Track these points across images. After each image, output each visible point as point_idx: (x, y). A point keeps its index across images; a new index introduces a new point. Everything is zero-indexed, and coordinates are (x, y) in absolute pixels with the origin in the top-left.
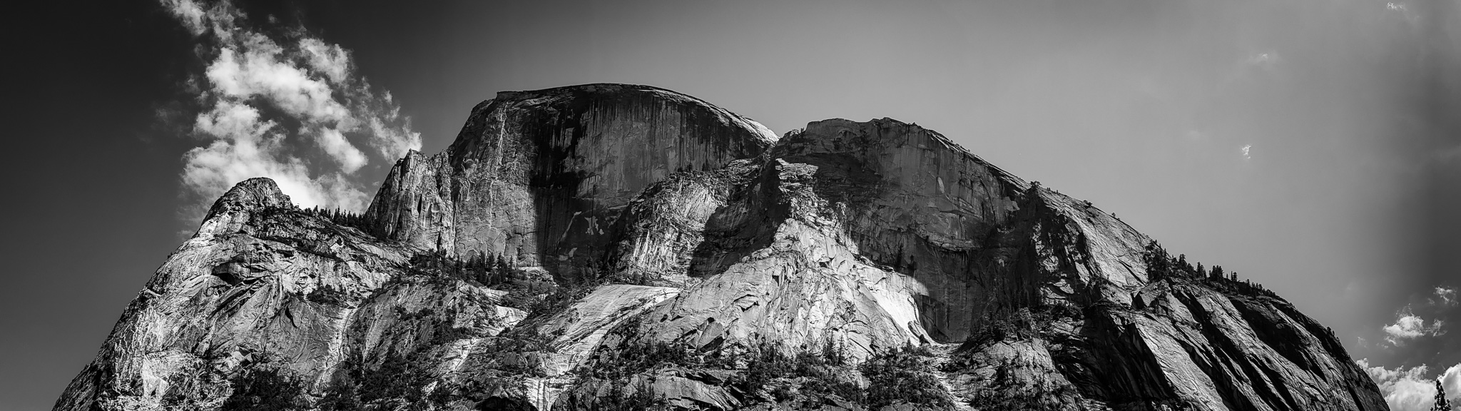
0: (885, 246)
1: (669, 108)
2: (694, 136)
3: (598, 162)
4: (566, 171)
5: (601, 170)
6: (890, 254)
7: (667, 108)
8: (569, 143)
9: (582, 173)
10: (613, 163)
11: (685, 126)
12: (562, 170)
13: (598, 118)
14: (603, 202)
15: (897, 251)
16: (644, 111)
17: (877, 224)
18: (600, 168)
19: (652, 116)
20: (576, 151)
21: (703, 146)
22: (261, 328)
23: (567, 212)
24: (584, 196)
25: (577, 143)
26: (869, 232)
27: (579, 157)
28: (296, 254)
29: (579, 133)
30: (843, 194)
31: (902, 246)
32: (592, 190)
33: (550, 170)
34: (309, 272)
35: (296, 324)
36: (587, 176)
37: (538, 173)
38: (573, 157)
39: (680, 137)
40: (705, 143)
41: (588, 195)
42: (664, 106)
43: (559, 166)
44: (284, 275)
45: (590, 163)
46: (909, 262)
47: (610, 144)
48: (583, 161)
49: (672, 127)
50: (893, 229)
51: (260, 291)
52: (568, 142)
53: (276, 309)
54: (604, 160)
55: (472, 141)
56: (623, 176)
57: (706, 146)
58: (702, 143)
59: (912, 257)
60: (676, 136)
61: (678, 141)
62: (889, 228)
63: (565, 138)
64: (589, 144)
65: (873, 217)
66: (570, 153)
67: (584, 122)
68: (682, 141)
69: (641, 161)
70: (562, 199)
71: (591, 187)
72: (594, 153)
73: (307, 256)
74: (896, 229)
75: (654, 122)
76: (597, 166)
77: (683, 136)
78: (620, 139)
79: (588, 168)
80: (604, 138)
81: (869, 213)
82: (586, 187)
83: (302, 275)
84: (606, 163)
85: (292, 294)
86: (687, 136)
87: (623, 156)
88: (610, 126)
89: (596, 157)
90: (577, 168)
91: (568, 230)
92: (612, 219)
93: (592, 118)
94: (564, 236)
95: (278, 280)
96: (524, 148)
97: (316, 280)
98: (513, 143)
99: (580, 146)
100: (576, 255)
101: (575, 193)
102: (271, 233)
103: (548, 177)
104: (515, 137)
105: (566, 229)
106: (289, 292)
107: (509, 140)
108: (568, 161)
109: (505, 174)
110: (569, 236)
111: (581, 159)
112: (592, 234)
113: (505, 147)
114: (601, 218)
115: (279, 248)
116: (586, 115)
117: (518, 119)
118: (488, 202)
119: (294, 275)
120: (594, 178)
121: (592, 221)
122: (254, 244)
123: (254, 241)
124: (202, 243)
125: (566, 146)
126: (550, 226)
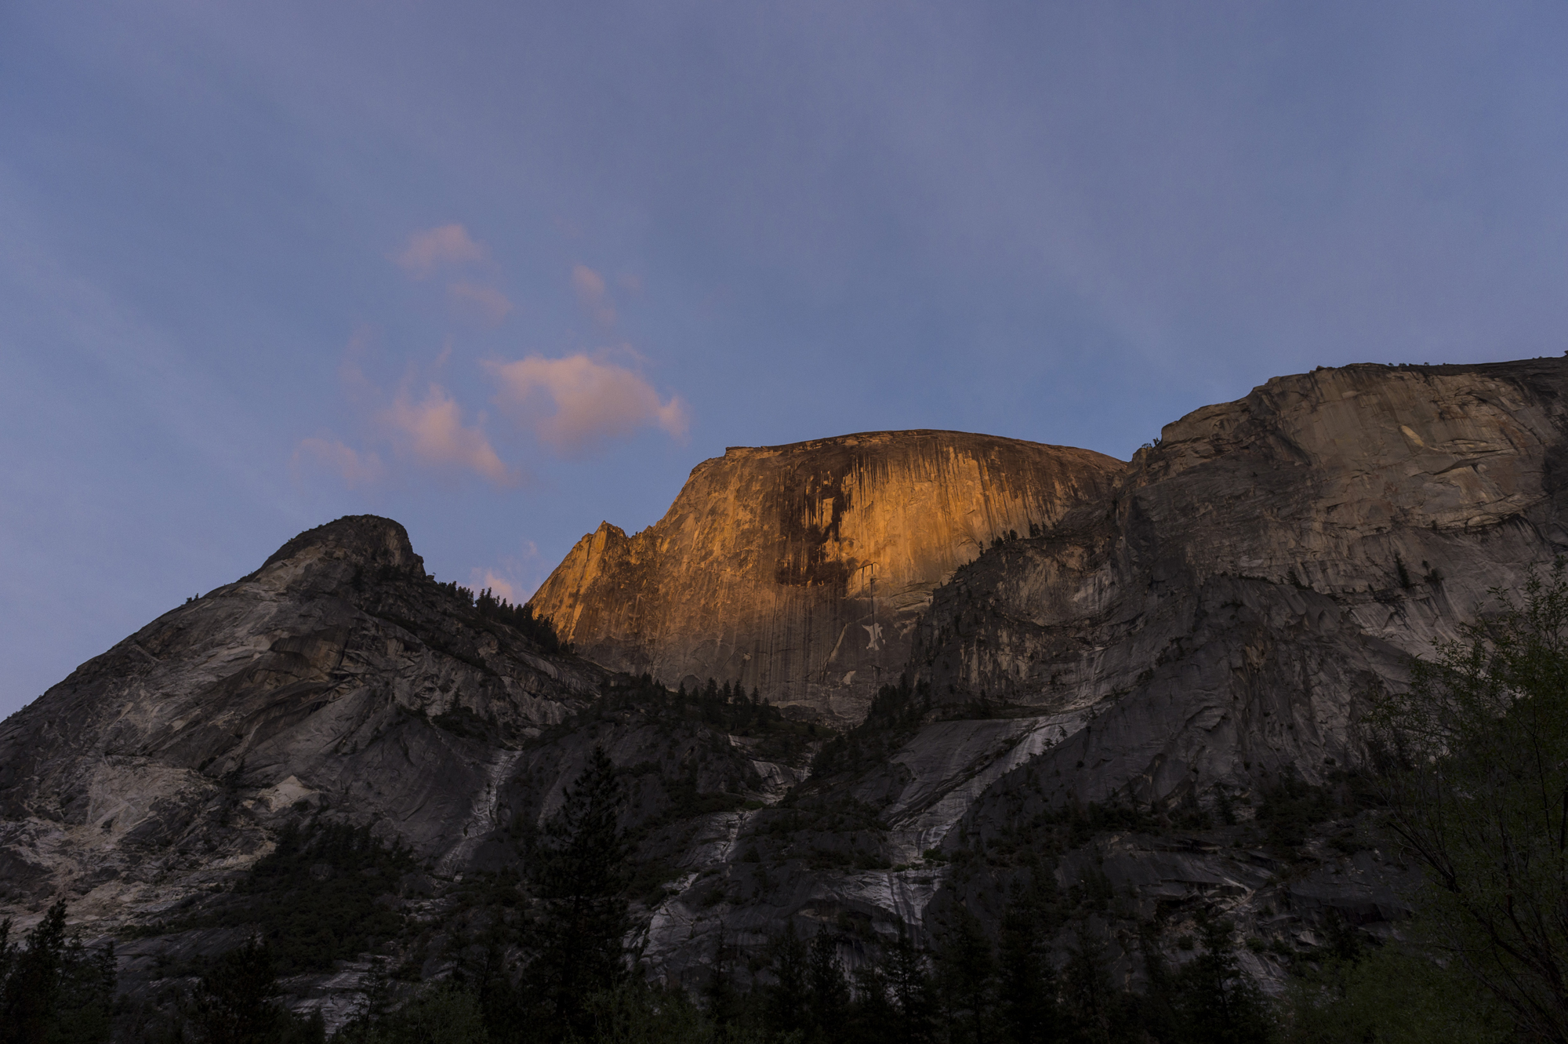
0: (1368, 564)
1: (960, 456)
2: (1003, 490)
3: (872, 544)
4: (828, 560)
5: (879, 556)
6: (1382, 574)
7: (956, 457)
8: (830, 520)
9: (852, 561)
10: (895, 544)
11: (987, 478)
12: (823, 558)
13: (866, 482)
14: (888, 602)
15: (1393, 565)
16: (927, 465)
17: (1337, 537)
18: (877, 553)
19: (939, 470)
20: (841, 530)
21: (1019, 501)
22: (345, 754)
23: (835, 619)
24: (858, 595)
25: (840, 520)
26: (1329, 553)
27: (845, 539)
28: (424, 650)
29: (842, 505)
30: (1261, 512)
31: (1397, 554)
32: (869, 585)
33: (805, 559)
34: (440, 683)
35: (413, 760)
36: (859, 565)
37: (788, 564)
38: (837, 539)
39: (985, 495)
40: (1020, 496)
41: (864, 592)
42: (952, 455)
43: (816, 555)
44: (398, 679)
45: (862, 547)
46: (1423, 572)
47: (888, 518)
48: (851, 544)
49: (970, 483)
50: (1368, 534)
51: (351, 696)
52: (827, 518)
53: (377, 729)
54: (881, 540)
55: (692, 516)
56: (913, 561)
57: (1024, 500)
58: (1016, 497)
59: (1425, 564)
60: (978, 494)
61: (982, 500)
62: (1360, 535)
63: (822, 513)
64: (858, 521)
65: (1325, 529)
66: (831, 534)
67: (848, 489)
68: (987, 500)
70: (826, 601)
71: (867, 581)
72: (865, 532)
73: (440, 657)
74: (1374, 533)
75: (943, 480)
76: (872, 551)
77: (987, 493)
78: (900, 510)
79: (860, 554)
80: (878, 510)
81: (1317, 526)
82: (859, 582)
83: (428, 684)
84: (885, 545)
85: (408, 712)
86: (993, 492)
87: (909, 534)
88: (882, 492)
89: (869, 538)
90: (844, 555)
91: (838, 645)
92: (905, 626)
93: (858, 483)
94: (834, 654)
95: (387, 684)
96: (766, 527)
97: (450, 696)
98: (751, 521)
99: (844, 523)
100: (853, 681)
101: (845, 592)
102: (387, 608)
103: (803, 569)
104: (752, 511)
105: (835, 645)
106: (402, 707)
107: (744, 516)
108: (830, 546)
109: (740, 566)
110: (840, 655)
111: (847, 542)
112: (877, 648)
113: (738, 525)
114: (887, 626)
115: (399, 635)
116: (848, 480)
117: (756, 487)
118: (715, 606)
119: (414, 681)
120: (869, 567)
121: (874, 631)
122: (358, 619)
123: (357, 615)
124: (263, 594)
125: (825, 524)
126: (810, 641)
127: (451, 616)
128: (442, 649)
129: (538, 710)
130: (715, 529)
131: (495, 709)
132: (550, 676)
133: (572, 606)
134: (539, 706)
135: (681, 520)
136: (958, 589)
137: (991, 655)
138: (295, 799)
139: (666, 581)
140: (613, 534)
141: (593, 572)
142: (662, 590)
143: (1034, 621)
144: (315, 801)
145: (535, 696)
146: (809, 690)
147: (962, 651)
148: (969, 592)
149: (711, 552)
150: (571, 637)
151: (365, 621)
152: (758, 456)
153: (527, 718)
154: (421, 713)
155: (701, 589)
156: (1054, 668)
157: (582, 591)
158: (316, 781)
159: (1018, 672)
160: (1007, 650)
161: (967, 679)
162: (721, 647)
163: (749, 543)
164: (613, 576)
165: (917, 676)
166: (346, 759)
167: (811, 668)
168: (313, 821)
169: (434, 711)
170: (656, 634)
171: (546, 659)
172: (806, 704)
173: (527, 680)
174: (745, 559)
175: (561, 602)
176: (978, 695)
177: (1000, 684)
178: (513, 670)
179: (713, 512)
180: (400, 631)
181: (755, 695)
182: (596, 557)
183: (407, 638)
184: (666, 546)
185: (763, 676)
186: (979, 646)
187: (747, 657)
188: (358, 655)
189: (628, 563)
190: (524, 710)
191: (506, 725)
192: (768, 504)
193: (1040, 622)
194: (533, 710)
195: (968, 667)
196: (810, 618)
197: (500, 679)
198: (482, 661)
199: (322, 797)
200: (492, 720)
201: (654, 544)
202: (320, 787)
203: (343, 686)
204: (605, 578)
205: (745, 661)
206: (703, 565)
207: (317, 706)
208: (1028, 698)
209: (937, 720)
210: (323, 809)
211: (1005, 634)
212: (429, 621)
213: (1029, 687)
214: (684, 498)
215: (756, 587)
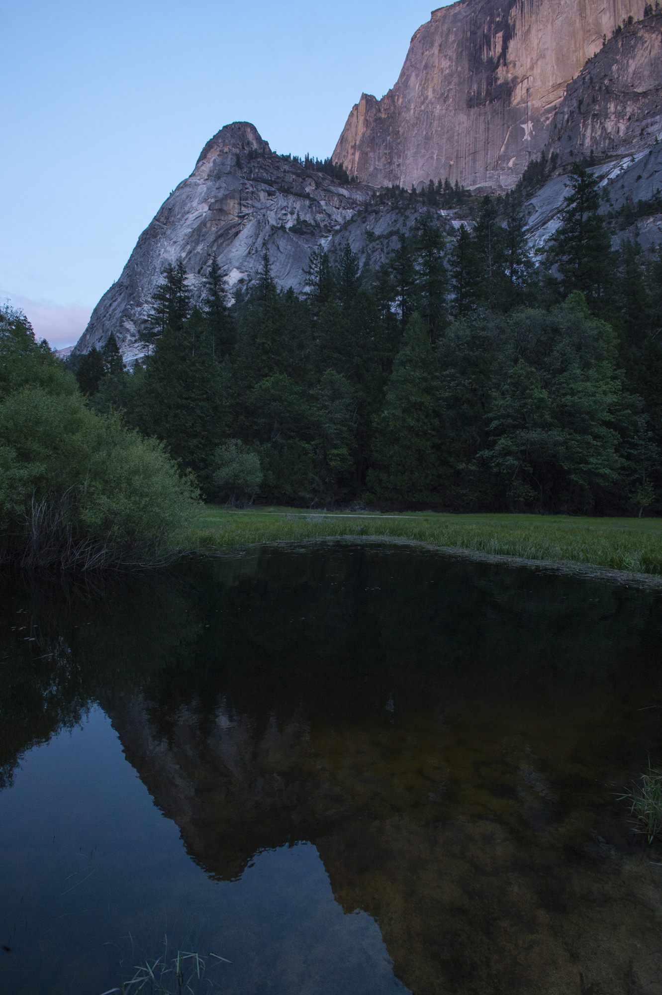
3: (529, 61)
4: (499, 82)
5: (532, 70)
8: (500, 51)
9: (515, 79)
10: (544, 57)
12: (496, 82)
13: (526, 10)
14: (537, 104)
18: (532, 68)
20: (508, 57)
22: (253, 254)
23: (504, 125)
24: (518, 104)
25: (507, 48)
27: (510, 63)
28: (277, 194)
29: (508, 35)
32: (525, 94)
33: (484, 86)
34: (289, 210)
35: (282, 251)
36: (519, 80)
37: (474, 92)
38: (505, 64)
41: (522, 101)
43: (491, 80)
44: (268, 212)
45: (521, 66)
47: (540, 36)
48: (515, 65)
51: (250, 225)
52: (499, 49)
53: (264, 239)
54: (534, 56)
56: (555, 67)
63: (496, 45)
64: (519, 45)
66: (501, 61)
67: (513, 20)
69: (573, 43)
70: (498, 113)
71: (524, 91)
72: (524, 53)
73: (287, 196)
76: (528, 67)
78: (549, 27)
79: (519, 72)
80: (533, 32)
82: (519, 93)
83: (283, 212)
84: (538, 60)
85: (277, 228)
87: (554, 45)
88: (538, 14)
89: (526, 57)
90: (510, 75)
91: (505, 142)
92: (548, 119)
93: (520, 12)
94: (503, 149)
95: (264, 215)
96: (459, 69)
97: (295, 216)
98: (450, 66)
99: (510, 50)
100: (515, 164)
101: (510, 103)
102: (256, 175)
103: (483, 94)
104: (450, 59)
105: (503, 142)
106: (273, 226)
107: (445, 64)
108: (501, 72)
109: (445, 102)
110: (507, 148)
111: (512, 65)
112: (529, 139)
113: (442, 72)
114: (536, 121)
115: (263, 188)
116: (514, 12)
117: (452, 38)
118: (432, 134)
119: (276, 211)
120: (526, 81)
121: (528, 127)
122: (242, 184)
123: (241, 182)
124: (198, 181)
125: (497, 54)
126: (488, 143)
127: (288, 172)
128: (286, 191)
129: (341, 216)
130: (428, 79)
131: (319, 219)
132: (345, 196)
133: (353, 154)
134: (341, 213)
135: (408, 80)
136: (584, 79)
137: (601, 123)
138: (238, 278)
139: (403, 124)
140: (368, 99)
141: (361, 129)
142: (401, 131)
143: (635, 90)
144: (246, 278)
145: (338, 209)
146: (488, 176)
147: (581, 125)
148: (591, 79)
149: (427, 97)
150: (356, 173)
151: (246, 184)
152: (452, 12)
153: (336, 221)
154: (283, 228)
155: (423, 124)
156: (644, 123)
157: (358, 143)
158: (244, 269)
159: (618, 132)
160: (613, 117)
161: (582, 145)
162: (437, 160)
163: (450, 83)
164: (373, 130)
165: (552, 150)
166: (254, 256)
167: (489, 161)
168: (247, 286)
169: (289, 225)
170: (401, 161)
171: (343, 188)
172: (487, 184)
173: (333, 200)
174: (448, 96)
175: (347, 153)
176: (589, 154)
177: (605, 143)
178: (325, 196)
179: (426, 67)
180: (264, 186)
181: (457, 185)
182: (361, 119)
183: (268, 189)
184: (400, 100)
185: (461, 172)
186: (593, 119)
187: (452, 163)
188: (247, 203)
189: (380, 118)
190: (334, 217)
191: (326, 226)
192: (460, 50)
193: (639, 90)
194: (339, 216)
195: (584, 135)
196: (488, 128)
197: (318, 202)
198: (308, 194)
199: (249, 276)
200: (318, 225)
201: (393, 101)
202: (246, 271)
203: (245, 221)
204: (369, 131)
205: (450, 166)
206: (423, 107)
207: (237, 234)
208: (623, 149)
209: (559, 175)
210: (250, 281)
211: (612, 105)
212: (278, 178)
213: (625, 141)
214: (408, 62)
215: (455, 114)
